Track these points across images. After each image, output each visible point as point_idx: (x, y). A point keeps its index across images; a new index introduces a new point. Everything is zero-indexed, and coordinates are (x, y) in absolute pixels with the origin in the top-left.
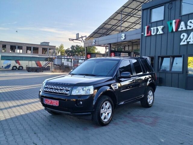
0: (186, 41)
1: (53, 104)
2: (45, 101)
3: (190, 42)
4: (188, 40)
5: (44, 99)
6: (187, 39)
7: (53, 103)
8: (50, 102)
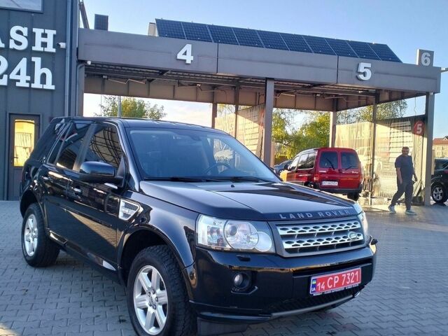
0: (5, 77)
1: (345, 284)
2: (314, 286)
3: (19, 81)
4: (13, 76)
5: (312, 278)
6: (8, 72)
7: (347, 280)
8: (335, 282)
